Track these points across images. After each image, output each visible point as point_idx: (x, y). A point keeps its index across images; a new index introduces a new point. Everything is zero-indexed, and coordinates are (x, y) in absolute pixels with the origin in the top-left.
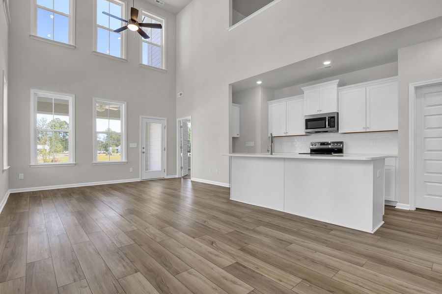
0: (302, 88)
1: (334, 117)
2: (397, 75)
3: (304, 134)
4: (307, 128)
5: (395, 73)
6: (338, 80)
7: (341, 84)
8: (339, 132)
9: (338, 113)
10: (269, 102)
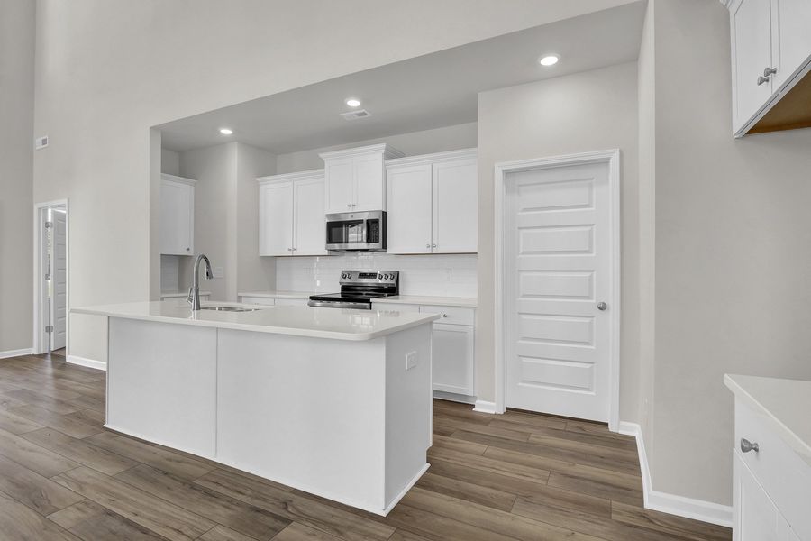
0: (321, 155)
1: (376, 221)
2: (476, 146)
3: (326, 253)
4: (330, 241)
5: (472, 143)
6: (383, 146)
7: (391, 154)
8: (389, 251)
9: (384, 214)
10: (258, 179)
